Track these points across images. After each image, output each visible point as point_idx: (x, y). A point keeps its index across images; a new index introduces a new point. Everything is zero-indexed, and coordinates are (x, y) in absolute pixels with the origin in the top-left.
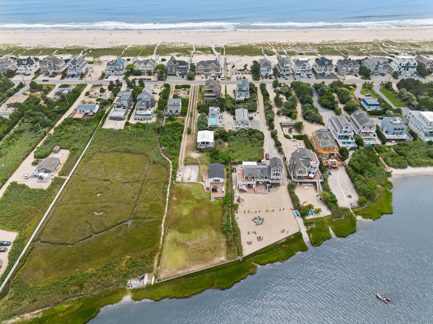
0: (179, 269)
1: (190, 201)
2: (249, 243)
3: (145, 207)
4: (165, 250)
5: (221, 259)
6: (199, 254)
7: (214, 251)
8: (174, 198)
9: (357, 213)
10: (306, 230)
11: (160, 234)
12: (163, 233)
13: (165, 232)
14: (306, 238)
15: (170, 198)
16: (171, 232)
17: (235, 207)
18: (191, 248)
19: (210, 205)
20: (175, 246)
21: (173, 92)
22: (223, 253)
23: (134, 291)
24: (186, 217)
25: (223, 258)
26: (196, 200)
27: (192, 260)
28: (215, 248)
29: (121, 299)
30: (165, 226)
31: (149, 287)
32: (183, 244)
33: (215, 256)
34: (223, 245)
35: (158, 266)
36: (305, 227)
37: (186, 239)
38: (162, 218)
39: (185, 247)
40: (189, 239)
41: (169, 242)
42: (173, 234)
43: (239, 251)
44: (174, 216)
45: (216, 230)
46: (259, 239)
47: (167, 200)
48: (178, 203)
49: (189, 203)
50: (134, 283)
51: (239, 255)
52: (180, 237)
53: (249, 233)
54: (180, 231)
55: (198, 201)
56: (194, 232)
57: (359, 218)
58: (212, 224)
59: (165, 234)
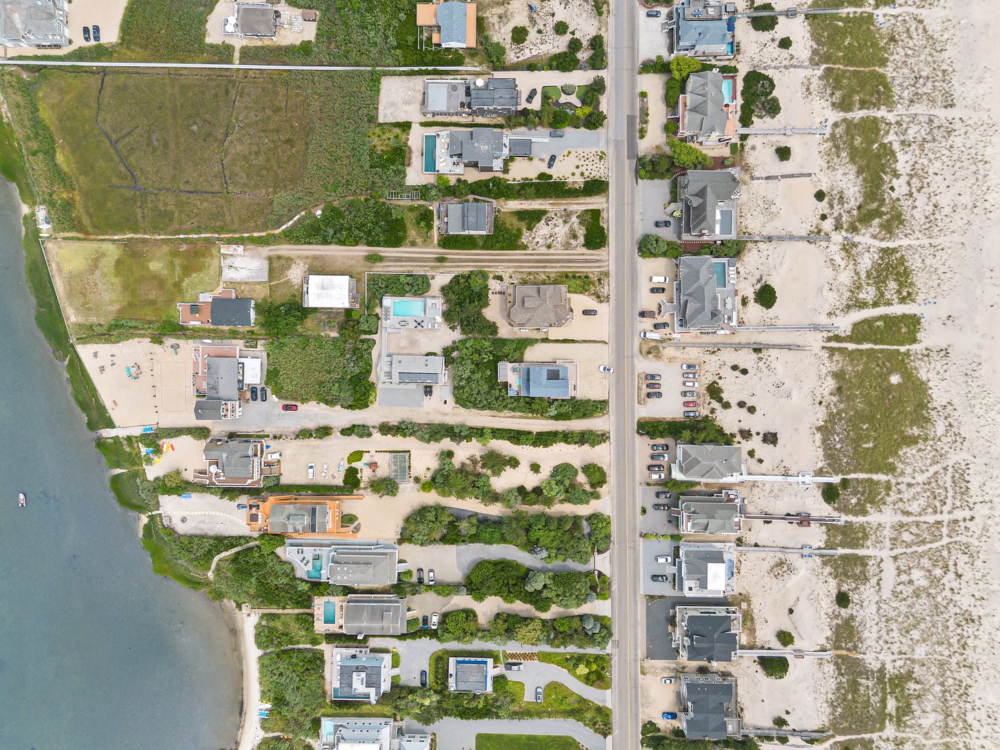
0: (58, 264)
1: (178, 271)
2: (96, 355)
3: (165, 205)
4: (86, 244)
5: (72, 317)
6: (79, 288)
7: (85, 308)
8: (184, 247)
9: (152, 518)
10: (121, 436)
11: (115, 234)
12: (116, 237)
13: (118, 240)
14: (107, 433)
15: (185, 241)
16: (118, 248)
17: (157, 340)
18: (90, 277)
19: (170, 302)
20: (93, 257)
21: (562, 208)
22: (81, 320)
23: (33, 214)
24: (146, 268)
25: (73, 319)
26: (181, 280)
27: (71, 279)
28: (89, 309)
29: (24, 202)
30: (129, 240)
31: (37, 231)
32: (96, 267)
33: (76, 309)
34: (93, 319)
35: (64, 239)
36: (125, 437)
37: (105, 270)
38: (145, 233)
39: (91, 269)
40: (104, 275)
41: (100, 247)
42: (112, 251)
43: (83, 340)
44: (147, 250)
45: (120, 311)
46: (102, 369)
47: (181, 236)
48: (175, 253)
49: (173, 270)
50: (41, 213)
51: (77, 339)
52: (108, 264)
53: (112, 356)
54: (119, 262)
55: (177, 285)
56: (116, 280)
57: (144, 519)
58: (131, 305)
59: (114, 241)
